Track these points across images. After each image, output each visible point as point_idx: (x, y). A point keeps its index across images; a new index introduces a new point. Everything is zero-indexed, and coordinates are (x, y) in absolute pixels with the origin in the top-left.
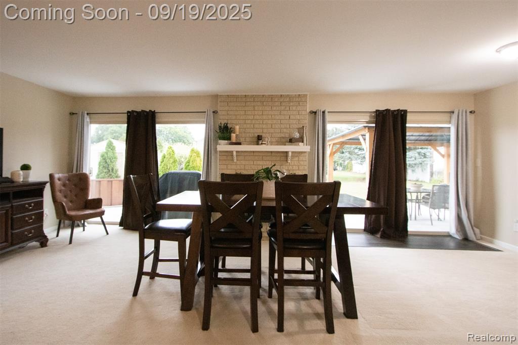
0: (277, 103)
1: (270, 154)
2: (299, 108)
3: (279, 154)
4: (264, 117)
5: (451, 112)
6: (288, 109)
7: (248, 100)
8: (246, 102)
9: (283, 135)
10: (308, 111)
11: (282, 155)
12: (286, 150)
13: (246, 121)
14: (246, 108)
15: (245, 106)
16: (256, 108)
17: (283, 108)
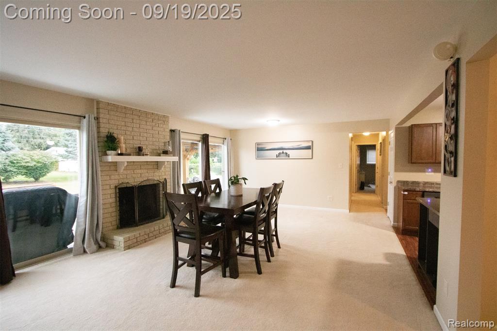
0: (150, 119)
1: (145, 164)
2: (164, 126)
3: (153, 164)
4: (141, 130)
5: (224, 138)
6: (157, 125)
7: (128, 112)
8: (125, 114)
9: (154, 147)
10: (170, 129)
11: (154, 164)
12: (157, 160)
13: (127, 132)
14: (126, 120)
15: (125, 117)
16: (135, 121)
17: (154, 124)
